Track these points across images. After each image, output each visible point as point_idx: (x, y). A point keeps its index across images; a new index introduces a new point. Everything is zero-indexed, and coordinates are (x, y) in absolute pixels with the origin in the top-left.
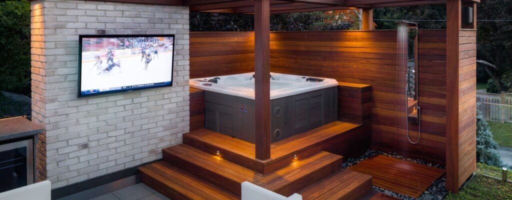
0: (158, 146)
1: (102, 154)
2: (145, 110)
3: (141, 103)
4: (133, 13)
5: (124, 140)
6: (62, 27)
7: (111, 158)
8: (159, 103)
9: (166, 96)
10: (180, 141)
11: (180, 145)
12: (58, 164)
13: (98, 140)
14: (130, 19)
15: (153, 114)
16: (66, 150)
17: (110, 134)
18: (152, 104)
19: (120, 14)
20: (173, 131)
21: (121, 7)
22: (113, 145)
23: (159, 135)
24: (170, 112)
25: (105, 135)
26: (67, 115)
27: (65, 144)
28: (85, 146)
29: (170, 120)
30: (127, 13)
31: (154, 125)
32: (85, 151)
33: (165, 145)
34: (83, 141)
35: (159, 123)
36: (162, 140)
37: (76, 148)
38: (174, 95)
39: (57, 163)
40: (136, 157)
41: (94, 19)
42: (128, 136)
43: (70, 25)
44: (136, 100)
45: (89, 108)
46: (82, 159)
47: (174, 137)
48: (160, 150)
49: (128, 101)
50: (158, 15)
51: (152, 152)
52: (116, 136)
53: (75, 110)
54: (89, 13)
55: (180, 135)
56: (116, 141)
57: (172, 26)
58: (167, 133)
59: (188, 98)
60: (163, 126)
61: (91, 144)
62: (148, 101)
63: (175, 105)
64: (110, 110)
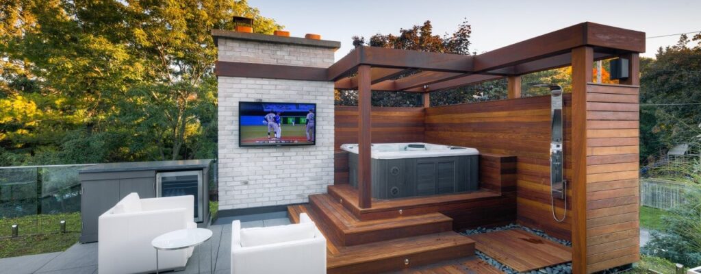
0: (305, 192)
1: (259, 191)
2: (294, 162)
3: (290, 157)
4: (284, 87)
5: (276, 183)
6: (230, 96)
7: (265, 195)
8: (306, 158)
9: (312, 153)
10: (325, 190)
11: (324, 194)
12: (226, 193)
13: (256, 180)
14: (282, 92)
15: (300, 166)
16: (232, 184)
17: (265, 177)
18: (300, 158)
19: (273, 87)
20: (319, 182)
21: (274, 82)
22: (267, 186)
23: (306, 183)
24: (316, 166)
25: (261, 177)
26: (233, 159)
27: (231, 179)
28: (246, 183)
29: (316, 173)
30: (280, 87)
31: (301, 175)
32: (246, 187)
33: (312, 192)
34: (245, 179)
35: (306, 175)
36: (308, 188)
37: (239, 183)
38: (320, 153)
39: (226, 191)
40: (287, 198)
41: (253, 91)
42: (280, 180)
43: (235, 95)
44: (286, 154)
45: (249, 155)
46: (244, 192)
47: (319, 187)
48: (307, 196)
49: (280, 154)
50: (305, 89)
51: (299, 195)
52: (270, 179)
53: (239, 156)
54: (250, 86)
56: (270, 183)
57: (318, 98)
58: (314, 183)
59: (333, 157)
60: (309, 177)
61: (250, 182)
62: (297, 155)
63: (320, 161)
64: (265, 159)
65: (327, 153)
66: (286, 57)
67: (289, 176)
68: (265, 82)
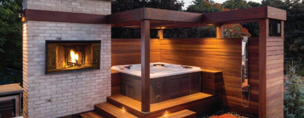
0: (92, 103)
1: (59, 106)
2: (84, 82)
3: (82, 78)
4: (77, 28)
5: (72, 99)
6: (37, 36)
7: (64, 108)
8: (92, 78)
9: (97, 75)
10: (105, 100)
11: (105, 103)
12: (34, 110)
13: (57, 98)
14: (76, 32)
15: (89, 84)
16: (39, 102)
17: (63, 95)
18: (88, 79)
19: (70, 29)
20: (101, 95)
21: (70, 25)
22: (65, 101)
23: (93, 97)
24: (99, 84)
25: (61, 95)
26: (40, 83)
27: (38, 99)
28: (50, 101)
29: (99, 88)
31: (89, 91)
32: (49, 103)
33: (96, 102)
34: (49, 98)
35: (93, 90)
36: (94, 99)
38: (102, 74)
40: (79, 108)
41: (55, 32)
42: (74, 96)
43: (41, 35)
44: (79, 77)
45: (52, 80)
46: (48, 107)
47: (101, 98)
48: (93, 105)
49: (74, 77)
50: (92, 29)
51: (87, 106)
52: (67, 96)
53: (44, 81)
54: (52, 28)
55: (105, 97)
56: (67, 99)
57: (101, 36)
58: (98, 95)
59: (110, 76)
60: (95, 92)
61: (53, 100)
62: (86, 77)
63: (102, 80)
64: (64, 82)
65: (106, 74)
66: (79, 7)
67: (81, 92)
68: (64, 25)
